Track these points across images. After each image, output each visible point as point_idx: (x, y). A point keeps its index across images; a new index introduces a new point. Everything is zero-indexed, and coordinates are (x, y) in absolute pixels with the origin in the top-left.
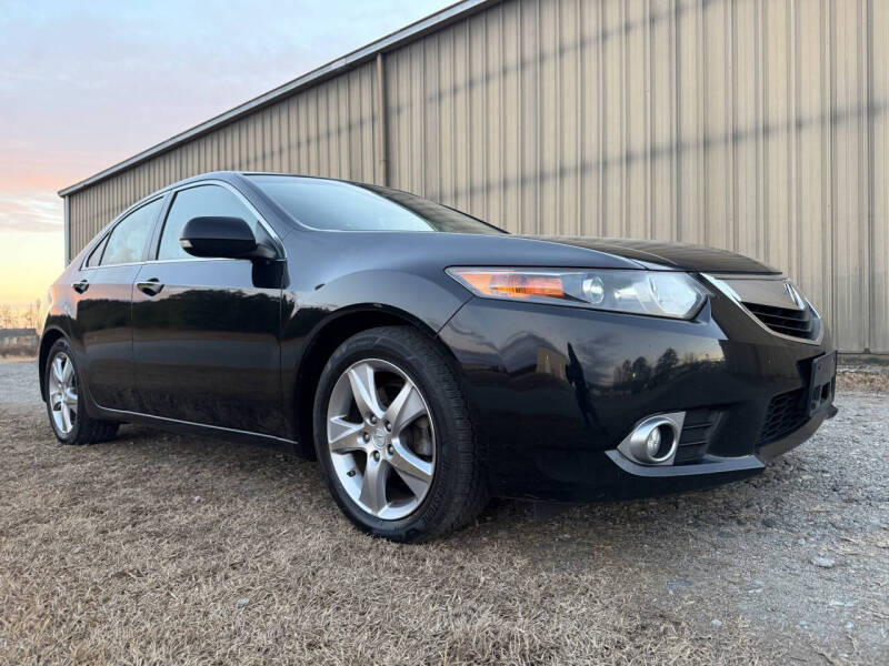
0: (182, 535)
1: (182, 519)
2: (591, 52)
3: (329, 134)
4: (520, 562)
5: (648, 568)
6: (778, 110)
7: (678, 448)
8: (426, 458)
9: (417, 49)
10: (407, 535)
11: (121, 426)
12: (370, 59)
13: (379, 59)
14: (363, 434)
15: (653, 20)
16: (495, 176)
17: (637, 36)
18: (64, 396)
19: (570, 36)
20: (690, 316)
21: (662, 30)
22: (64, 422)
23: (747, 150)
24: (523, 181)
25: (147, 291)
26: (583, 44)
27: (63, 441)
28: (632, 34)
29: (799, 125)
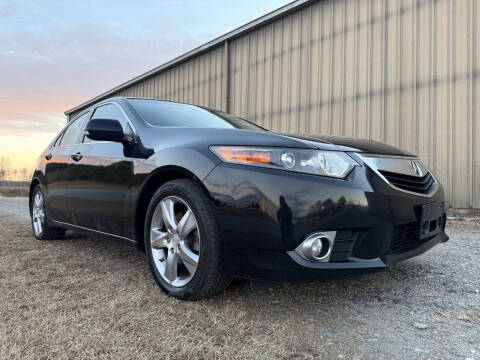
0: (69, 288)
1: (73, 280)
2: (339, 39)
3: (199, 83)
4: (242, 314)
5: (314, 322)
6: (442, 71)
7: (332, 252)
8: (196, 253)
9: (246, 38)
10: (185, 296)
11: (67, 232)
12: (221, 44)
13: (226, 44)
14: (167, 238)
15: (372, 22)
16: (285, 106)
17: (364, 31)
18: (39, 214)
19: (327, 31)
20: (344, 176)
21: (378, 28)
22: (38, 228)
23: (424, 93)
24: (299, 109)
25: (75, 159)
26: (334, 35)
27: (37, 238)
28: (361, 30)
29: (454, 79)
